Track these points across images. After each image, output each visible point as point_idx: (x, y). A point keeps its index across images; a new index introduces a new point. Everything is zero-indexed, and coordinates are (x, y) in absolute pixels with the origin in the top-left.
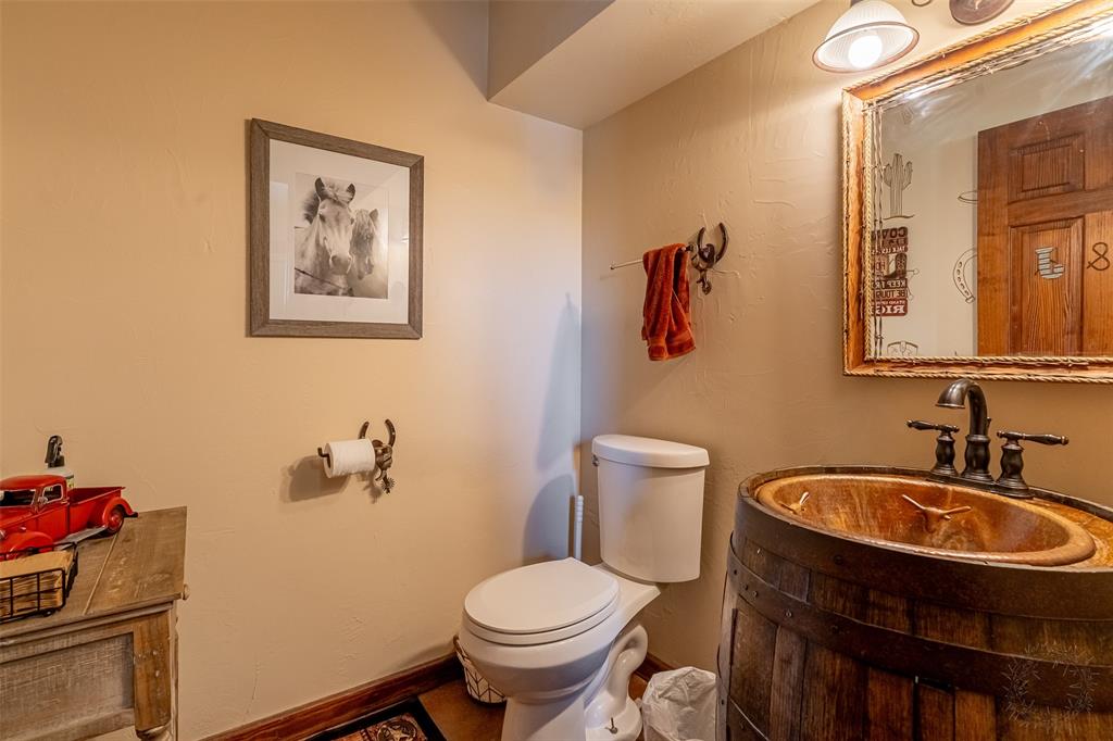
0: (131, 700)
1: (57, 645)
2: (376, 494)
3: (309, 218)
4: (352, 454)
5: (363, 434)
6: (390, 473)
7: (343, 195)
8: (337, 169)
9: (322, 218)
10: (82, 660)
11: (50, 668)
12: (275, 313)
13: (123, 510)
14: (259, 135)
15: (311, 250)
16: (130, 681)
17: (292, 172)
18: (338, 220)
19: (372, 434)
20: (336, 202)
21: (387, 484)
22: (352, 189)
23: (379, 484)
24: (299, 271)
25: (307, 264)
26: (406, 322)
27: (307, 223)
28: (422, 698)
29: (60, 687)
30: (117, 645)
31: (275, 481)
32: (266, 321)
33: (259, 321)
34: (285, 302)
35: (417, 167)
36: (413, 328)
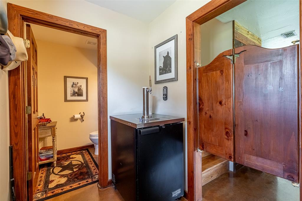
0: (52, 134)
1: (46, 128)
2: (82, 122)
3: (72, 87)
4: (78, 116)
5: (80, 114)
6: (83, 119)
7: (77, 84)
8: (75, 80)
9: (74, 87)
10: (48, 130)
11: (45, 130)
12: (68, 99)
13: (50, 121)
14: (65, 78)
15: (72, 91)
16: (52, 133)
17: (70, 82)
18: (76, 87)
19: (81, 114)
20: (76, 85)
21: (83, 120)
22: (78, 83)
23: (82, 120)
24: (71, 94)
25: (72, 93)
26: (86, 99)
27: (72, 88)
28: (89, 149)
29: (46, 132)
30: (51, 129)
31: (68, 120)
32: (67, 100)
33: (66, 100)
34: (69, 98)
35: (87, 79)
36: (87, 100)
